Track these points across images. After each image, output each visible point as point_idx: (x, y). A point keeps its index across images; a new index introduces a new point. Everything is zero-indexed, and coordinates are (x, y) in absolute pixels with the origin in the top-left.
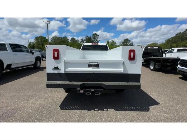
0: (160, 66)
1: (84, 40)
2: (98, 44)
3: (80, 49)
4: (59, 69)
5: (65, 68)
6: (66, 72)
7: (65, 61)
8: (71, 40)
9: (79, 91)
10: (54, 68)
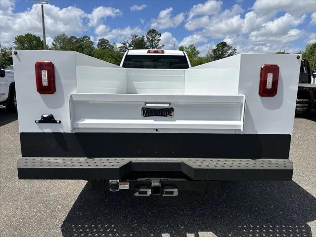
0: (307, 105)
1: (128, 45)
2: (163, 52)
3: (119, 65)
4: (55, 122)
5: (74, 117)
6: (77, 132)
7: (75, 99)
8: (99, 44)
9: (117, 186)
10: (40, 119)
